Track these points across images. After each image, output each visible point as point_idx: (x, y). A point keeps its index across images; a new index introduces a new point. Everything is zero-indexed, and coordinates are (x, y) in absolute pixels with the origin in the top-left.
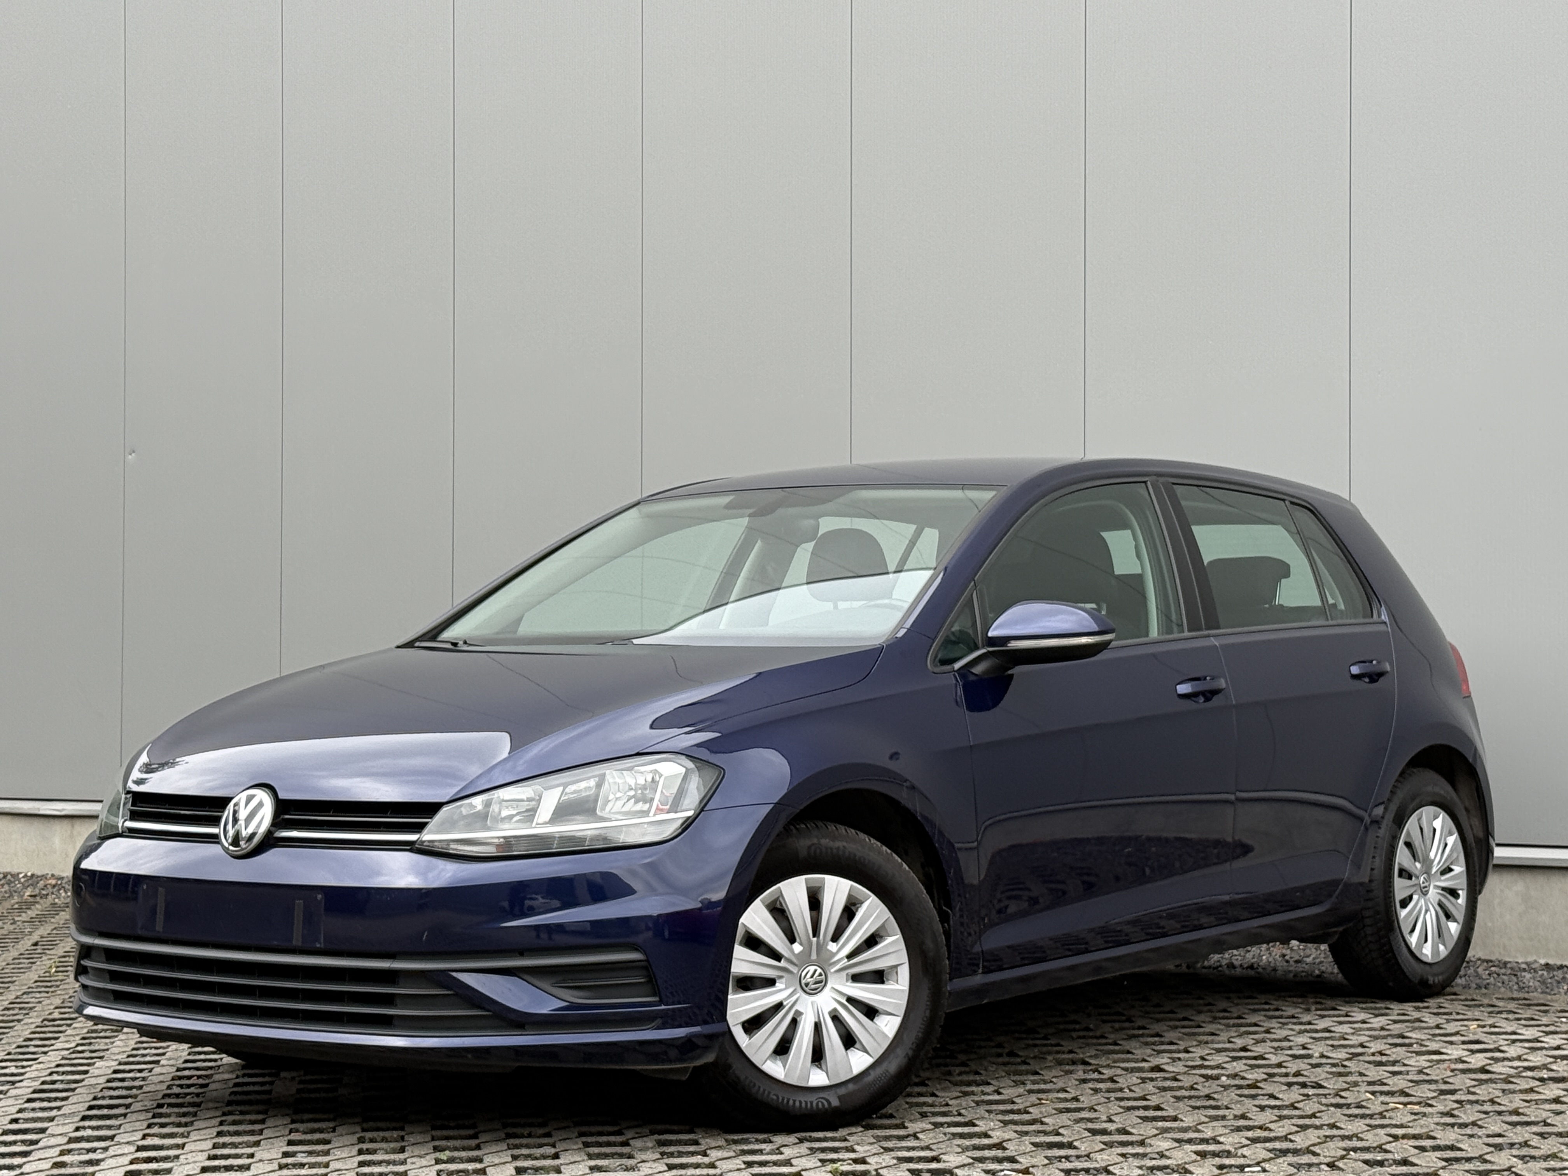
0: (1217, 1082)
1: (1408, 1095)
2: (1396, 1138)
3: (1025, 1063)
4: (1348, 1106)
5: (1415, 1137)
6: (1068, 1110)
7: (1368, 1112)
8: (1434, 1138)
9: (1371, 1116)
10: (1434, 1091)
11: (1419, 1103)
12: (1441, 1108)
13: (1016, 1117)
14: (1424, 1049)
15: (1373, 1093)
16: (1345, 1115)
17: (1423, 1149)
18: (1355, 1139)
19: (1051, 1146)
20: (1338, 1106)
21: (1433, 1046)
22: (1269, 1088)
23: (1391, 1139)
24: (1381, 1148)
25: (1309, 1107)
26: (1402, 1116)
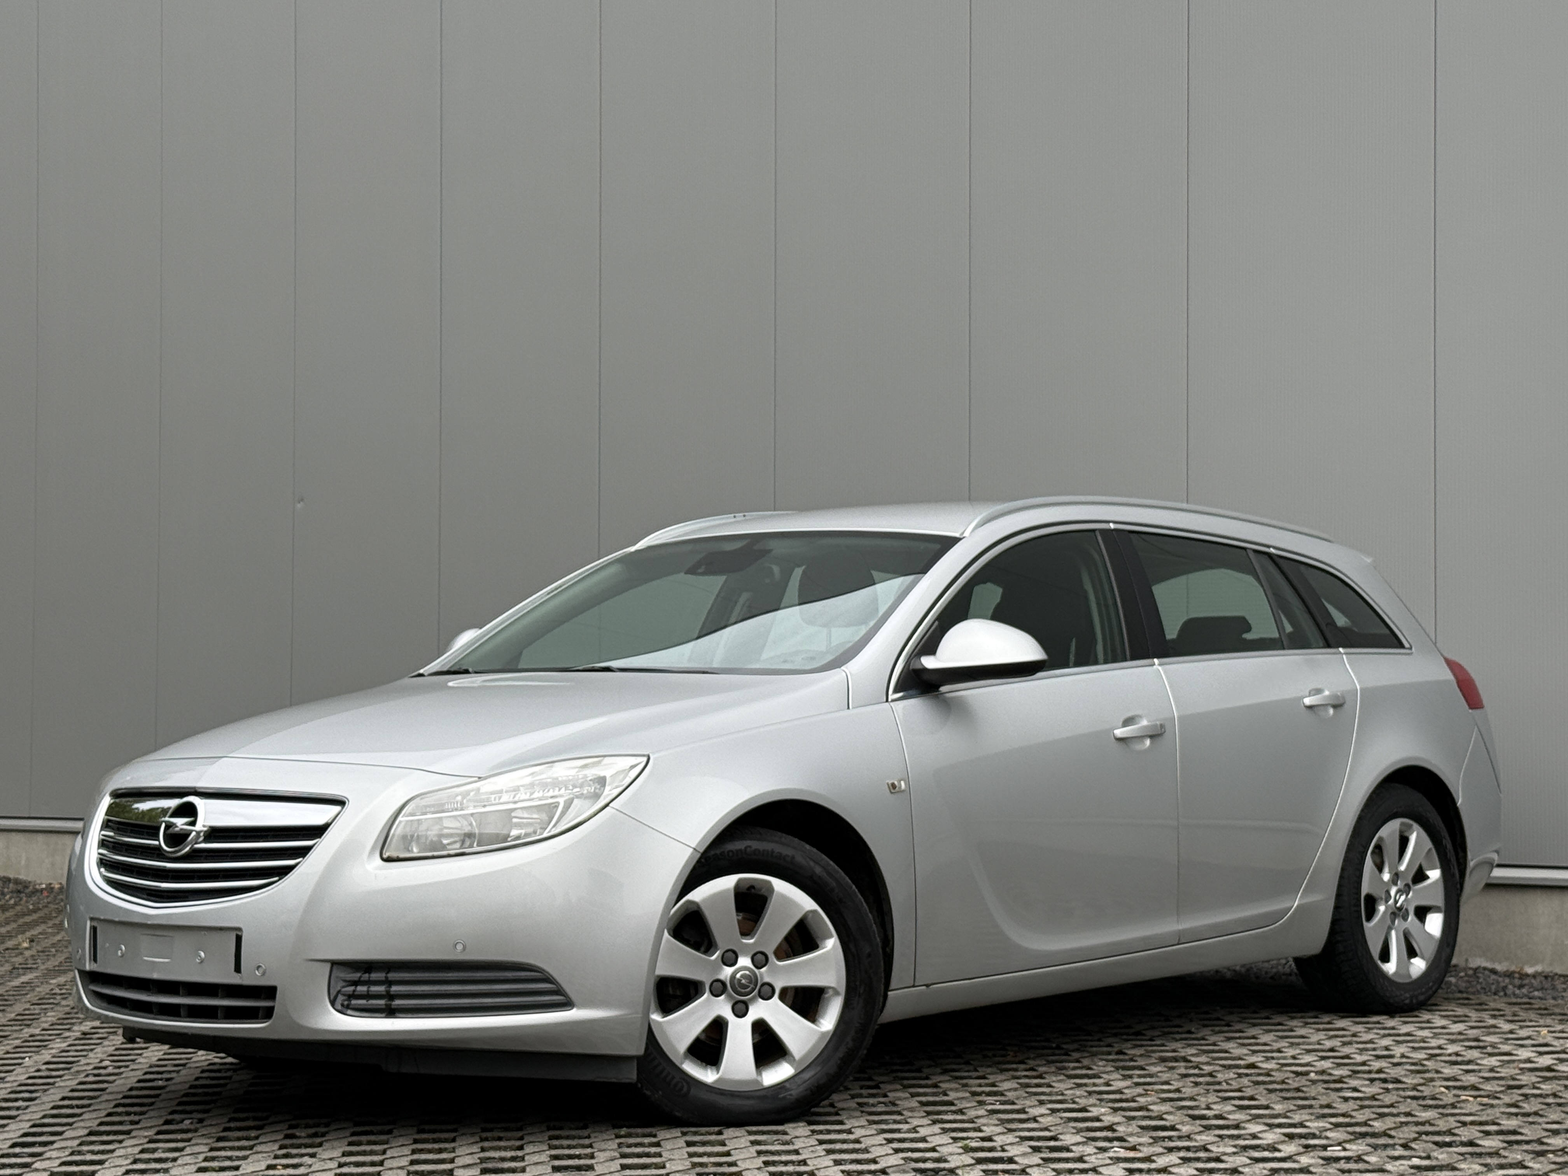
0: (1305, 1077)
1: (1478, 1089)
2: (1464, 1124)
3: (1132, 1060)
4: (1424, 1098)
5: (1481, 1123)
6: (1171, 1100)
7: (1440, 1103)
8: (1498, 1124)
9: (1444, 1107)
10: (1503, 1086)
11: (1488, 1096)
12: (1507, 1099)
13: (1124, 1105)
14: (1496, 1051)
15: (1447, 1088)
16: (1420, 1105)
17: (1487, 1133)
18: (1427, 1124)
19: (1156, 1128)
20: (1414, 1098)
21: (1505, 1048)
22: (1354, 1083)
23: (1459, 1125)
24: (1450, 1132)
25: (1388, 1099)
26: (1472, 1106)
